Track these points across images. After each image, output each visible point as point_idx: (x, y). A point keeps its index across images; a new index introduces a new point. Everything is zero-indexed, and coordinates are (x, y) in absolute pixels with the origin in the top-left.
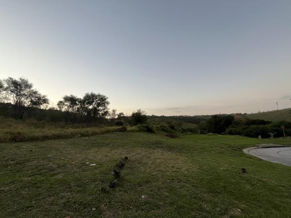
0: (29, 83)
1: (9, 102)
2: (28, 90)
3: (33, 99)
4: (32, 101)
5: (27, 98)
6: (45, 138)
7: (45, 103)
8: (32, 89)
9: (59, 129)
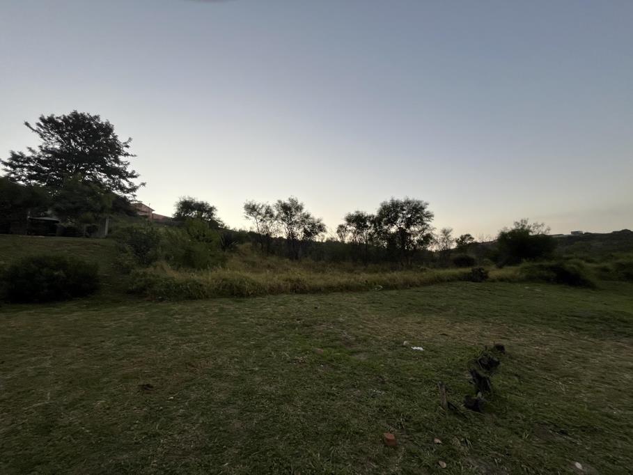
0: (299, 203)
1: (281, 236)
2: (299, 214)
3: (306, 227)
4: (305, 231)
5: (299, 227)
6: (330, 289)
7: (321, 231)
8: (304, 211)
9: (346, 274)
